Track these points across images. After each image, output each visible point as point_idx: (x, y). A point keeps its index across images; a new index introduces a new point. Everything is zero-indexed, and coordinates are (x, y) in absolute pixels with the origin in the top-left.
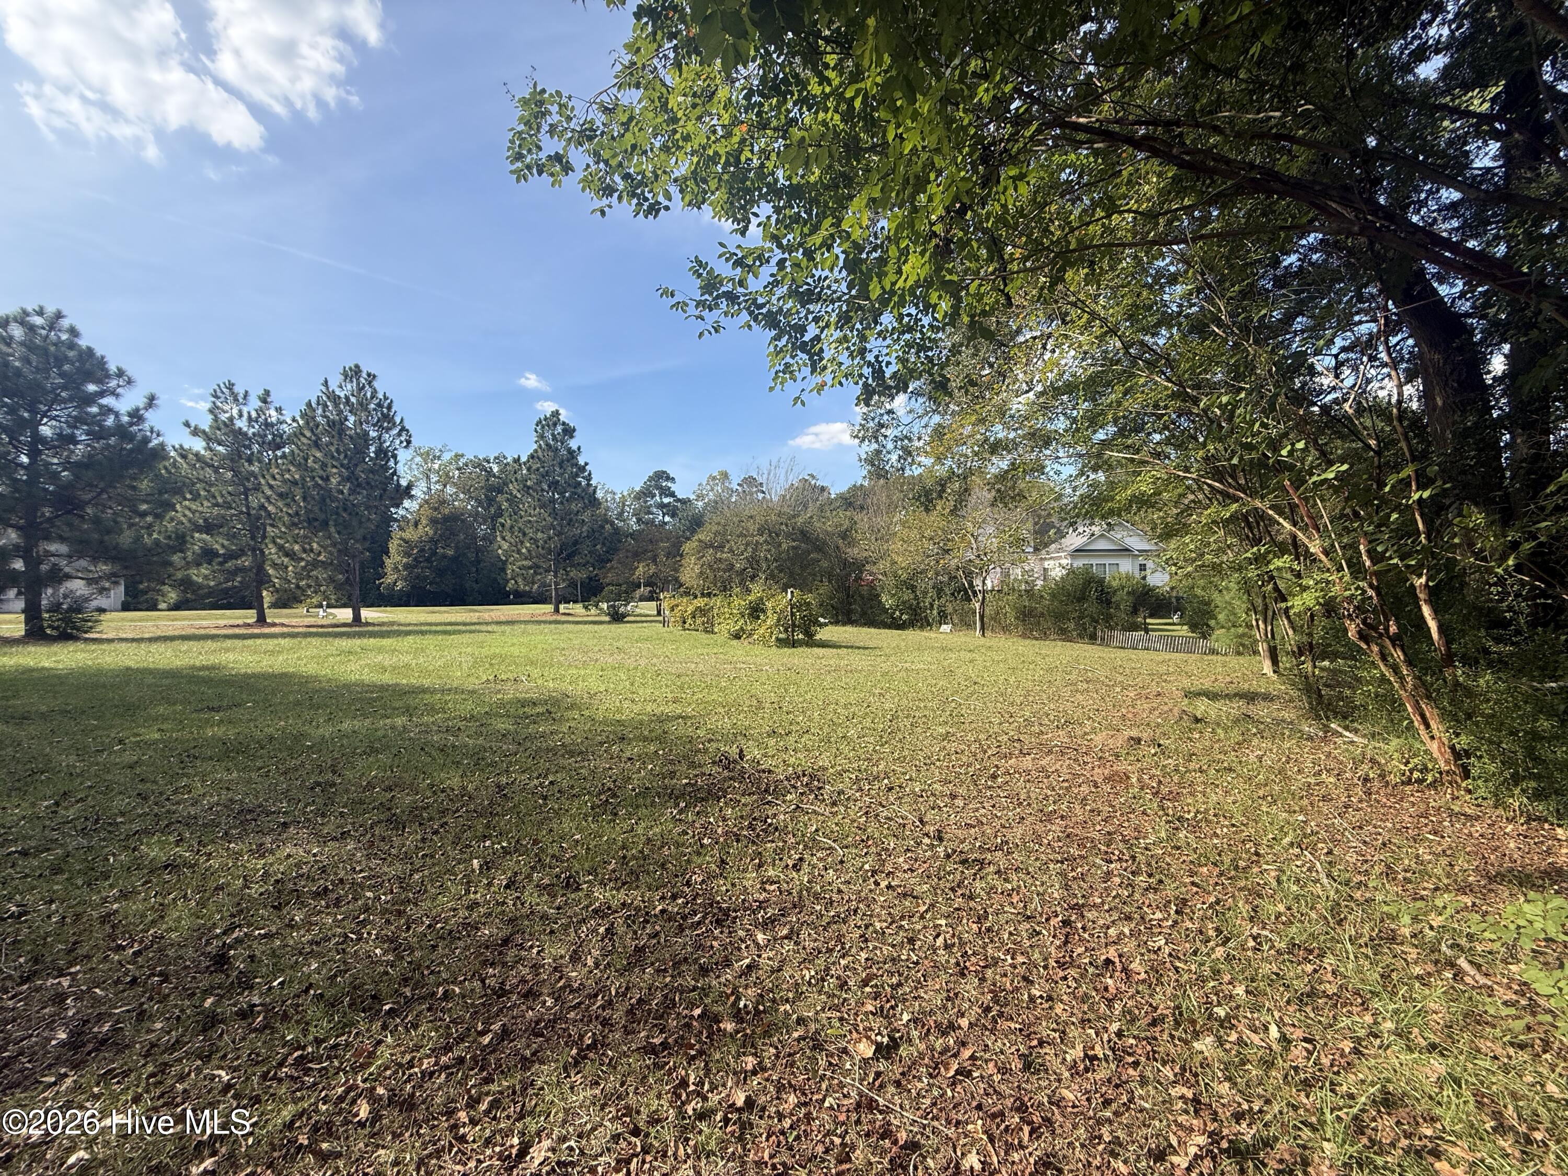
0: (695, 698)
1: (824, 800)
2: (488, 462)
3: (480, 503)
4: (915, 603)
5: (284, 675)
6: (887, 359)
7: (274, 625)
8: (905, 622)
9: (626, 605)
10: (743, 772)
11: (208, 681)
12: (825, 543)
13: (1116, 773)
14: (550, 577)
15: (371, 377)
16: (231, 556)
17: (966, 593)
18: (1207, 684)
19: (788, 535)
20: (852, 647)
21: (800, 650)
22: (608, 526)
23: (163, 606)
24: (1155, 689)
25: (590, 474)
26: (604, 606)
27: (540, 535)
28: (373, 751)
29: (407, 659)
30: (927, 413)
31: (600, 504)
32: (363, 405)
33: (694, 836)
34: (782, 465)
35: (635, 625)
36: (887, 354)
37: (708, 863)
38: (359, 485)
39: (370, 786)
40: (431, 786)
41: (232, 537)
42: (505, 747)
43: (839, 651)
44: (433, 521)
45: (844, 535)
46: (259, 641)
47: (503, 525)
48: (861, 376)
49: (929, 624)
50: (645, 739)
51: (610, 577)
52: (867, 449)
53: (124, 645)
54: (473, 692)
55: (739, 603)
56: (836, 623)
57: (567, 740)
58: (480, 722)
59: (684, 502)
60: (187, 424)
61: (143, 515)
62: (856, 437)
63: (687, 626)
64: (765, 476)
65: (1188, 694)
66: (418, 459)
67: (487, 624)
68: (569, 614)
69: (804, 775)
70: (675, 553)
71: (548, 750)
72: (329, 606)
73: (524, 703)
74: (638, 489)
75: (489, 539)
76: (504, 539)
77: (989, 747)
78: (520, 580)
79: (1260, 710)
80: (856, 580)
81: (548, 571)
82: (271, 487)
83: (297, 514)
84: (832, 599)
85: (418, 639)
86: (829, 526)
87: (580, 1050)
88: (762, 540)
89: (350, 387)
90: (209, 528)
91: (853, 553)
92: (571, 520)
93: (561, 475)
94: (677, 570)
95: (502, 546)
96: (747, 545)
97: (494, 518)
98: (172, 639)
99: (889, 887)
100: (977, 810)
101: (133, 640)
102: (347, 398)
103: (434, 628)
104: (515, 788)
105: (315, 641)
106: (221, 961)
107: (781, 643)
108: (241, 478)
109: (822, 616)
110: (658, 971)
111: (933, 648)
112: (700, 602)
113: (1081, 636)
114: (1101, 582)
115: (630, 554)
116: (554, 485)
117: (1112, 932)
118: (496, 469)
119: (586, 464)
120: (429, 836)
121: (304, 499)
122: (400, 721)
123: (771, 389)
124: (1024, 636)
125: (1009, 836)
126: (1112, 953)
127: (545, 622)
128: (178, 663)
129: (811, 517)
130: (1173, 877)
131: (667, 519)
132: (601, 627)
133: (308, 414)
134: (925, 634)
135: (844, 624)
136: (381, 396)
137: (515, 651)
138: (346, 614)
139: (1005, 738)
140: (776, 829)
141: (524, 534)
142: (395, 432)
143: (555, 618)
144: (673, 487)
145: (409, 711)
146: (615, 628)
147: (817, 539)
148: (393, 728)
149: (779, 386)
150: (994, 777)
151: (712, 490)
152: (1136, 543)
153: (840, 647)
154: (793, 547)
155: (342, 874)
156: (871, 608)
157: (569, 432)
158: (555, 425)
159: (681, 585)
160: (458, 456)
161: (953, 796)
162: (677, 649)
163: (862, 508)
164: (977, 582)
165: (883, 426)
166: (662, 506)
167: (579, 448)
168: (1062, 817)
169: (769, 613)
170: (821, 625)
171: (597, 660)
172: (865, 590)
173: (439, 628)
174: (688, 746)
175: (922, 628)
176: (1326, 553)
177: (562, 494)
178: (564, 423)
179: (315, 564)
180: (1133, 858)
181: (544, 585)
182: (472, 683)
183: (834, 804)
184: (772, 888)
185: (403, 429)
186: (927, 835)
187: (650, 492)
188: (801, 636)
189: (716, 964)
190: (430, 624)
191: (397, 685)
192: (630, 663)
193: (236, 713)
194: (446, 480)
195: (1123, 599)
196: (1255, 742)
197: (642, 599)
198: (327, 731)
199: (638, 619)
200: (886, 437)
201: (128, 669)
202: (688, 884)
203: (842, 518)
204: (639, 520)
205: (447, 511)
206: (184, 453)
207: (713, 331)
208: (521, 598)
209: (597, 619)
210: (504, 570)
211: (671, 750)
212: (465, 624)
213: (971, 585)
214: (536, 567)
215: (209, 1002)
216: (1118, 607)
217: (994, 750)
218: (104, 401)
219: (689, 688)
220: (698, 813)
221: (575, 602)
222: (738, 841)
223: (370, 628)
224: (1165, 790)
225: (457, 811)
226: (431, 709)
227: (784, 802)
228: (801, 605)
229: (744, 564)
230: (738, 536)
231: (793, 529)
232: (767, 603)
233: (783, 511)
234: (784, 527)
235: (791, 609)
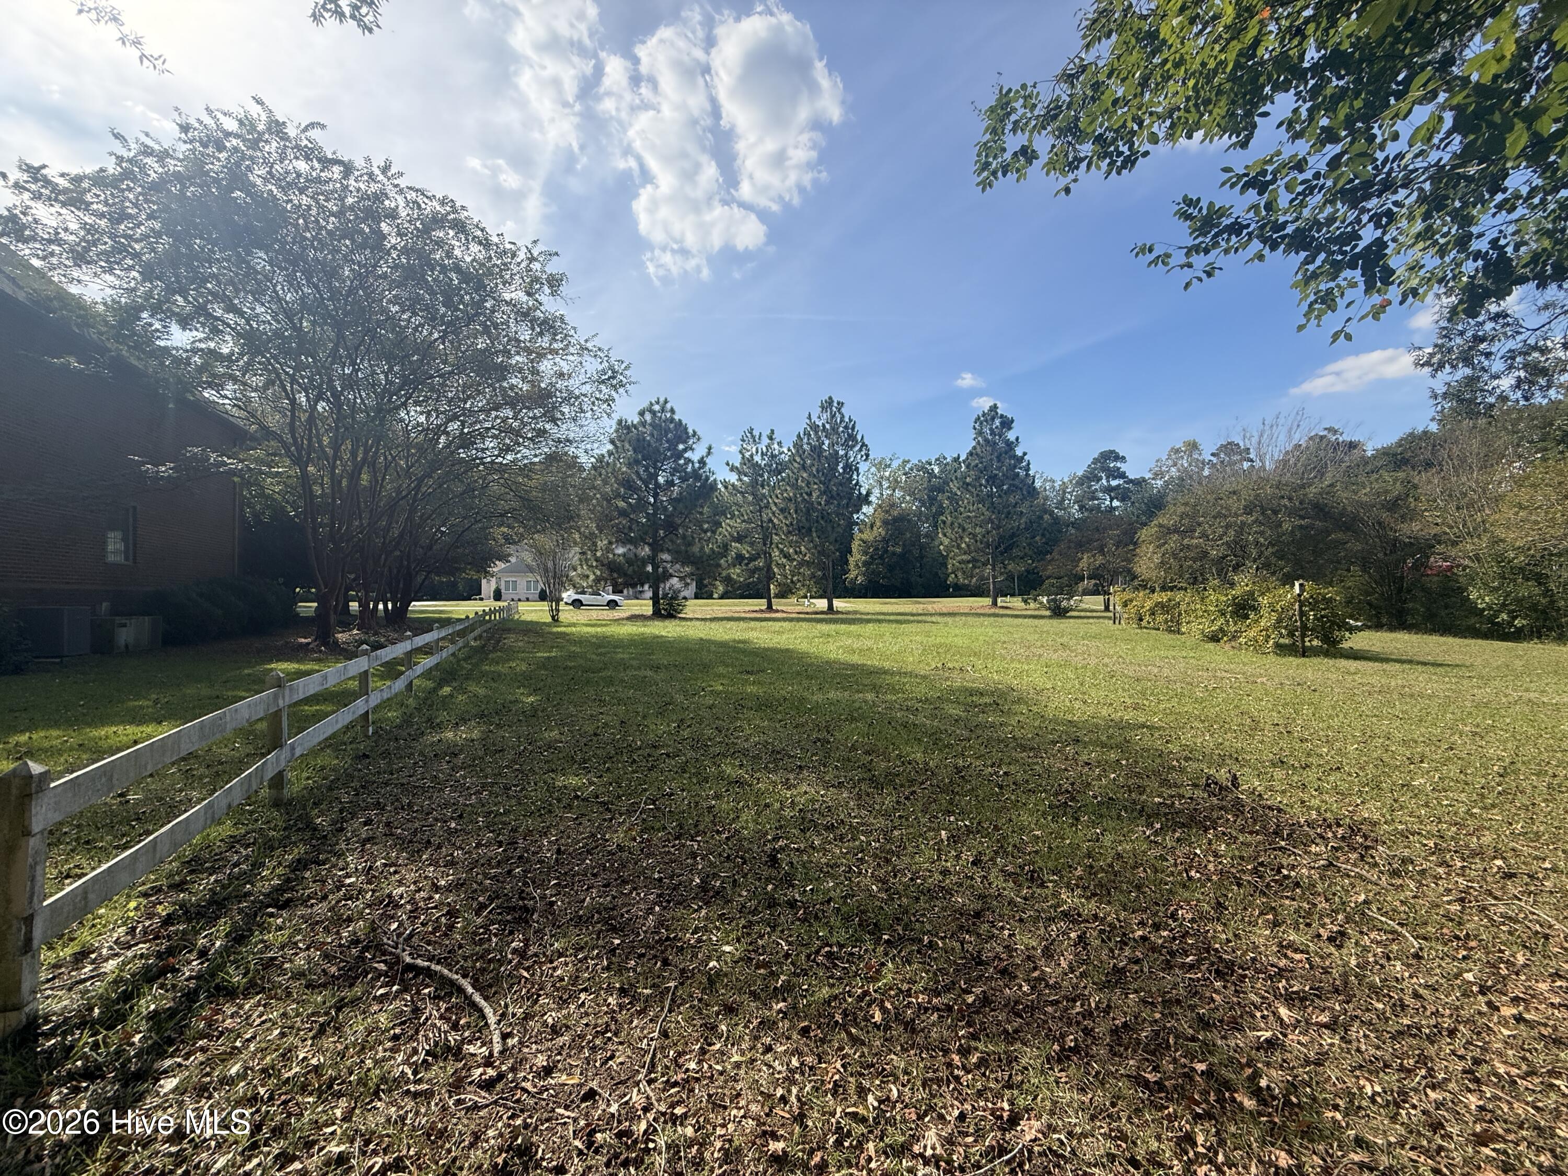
0: (1162, 706)
1: (1376, 865)
2: (930, 464)
3: (923, 504)
5: (787, 650)
6: (1517, 238)
7: (777, 611)
8: (1519, 630)
9: (1069, 599)
10: (1238, 804)
11: (744, 652)
12: (1355, 518)
14: (988, 570)
15: (840, 404)
16: (753, 559)
19: (1291, 513)
20: (1410, 662)
21: (1316, 660)
22: (1046, 517)
23: (716, 596)
25: (1029, 464)
26: (1045, 600)
27: (978, 530)
28: (853, 719)
29: (869, 643)
31: (1038, 493)
32: (834, 429)
33: (1176, 865)
34: (1281, 421)
35: (1080, 621)
36: (1517, 232)
37: (1198, 900)
38: (832, 497)
39: (854, 748)
40: (899, 756)
41: (752, 544)
42: (958, 732)
43: (1385, 666)
44: (885, 523)
45: (1393, 506)
46: (770, 623)
47: (944, 522)
50: (1103, 745)
51: (1050, 569)
52: (1448, 379)
53: (698, 623)
54: (924, 677)
55: (1216, 598)
56: (1378, 627)
57: (1018, 734)
58: (935, 705)
59: (1140, 483)
60: (728, 464)
61: (705, 532)
62: (1428, 364)
63: (1144, 623)
64: (1255, 440)
66: (873, 469)
67: (931, 615)
68: (1007, 608)
69: (1339, 825)
70: (1129, 540)
71: (1000, 741)
72: (812, 597)
73: (972, 692)
74: (1080, 473)
75: (931, 536)
76: (945, 535)
78: (960, 574)
80: (1415, 567)
81: (985, 564)
82: (775, 504)
83: (791, 524)
84: (1367, 594)
85: (876, 626)
86: (1364, 495)
87: (1063, 1049)
88: (1250, 519)
89: (826, 416)
90: (739, 539)
91: (1411, 529)
92: (1009, 513)
93: (999, 468)
94: (1129, 561)
95: (944, 541)
96: (1228, 526)
97: (935, 516)
98: (722, 619)
101: (702, 620)
102: (824, 425)
103: (888, 617)
104: (971, 771)
105: (804, 624)
106: (773, 861)
107: (1281, 650)
108: (758, 498)
109: (1351, 617)
110: (1144, 1001)
112: (1161, 597)
115: (1072, 545)
116: (992, 480)
118: (936, 470)
119: (1025, 454)
120: (902, 800)
121: (796, 512)
122: (870, 696)
123: (1301, 328)
127: (984, 615)
128: (726, 637)
129: (1331, 485)
131: (1116, 503)
132: (1042, 622)
133: (798, 445)
135: (1392, 629)
136: (847, 420)
137: (959, 641)
138: (822, 604)
140: (1297, 885)
141: (964, 530)
142: (857, 448)
143: (993, 611)
144: (1123, 467)
145: (875, 688)
146: (1055, 622)
147: (1342, 514)
148: (865, 702)
149: (1314, 322)
151: (1175, 465)
153: (1387, 660)
154: (1301, 527)
155: (842, 817)
156: (1446, 607)
157: (1007, 424)
158: (993, 419)
159: (1134, 577)
160: (906, 462)
162: (1133, 650)
163: (1429, 465)
165: (1482, 340)
166: (1109, 490)
167: (1017, 439)
169: (1264, 611)
170: (1351, 629)
171: (1040, 656)
172: (1434, 582)
173: (892, 618)
174: (1158, 761)
177: (999, 487)
178: (1002, 416)
179: (802, 564)
181: (982, 578)
182: (923, 670)
183: (1395, 873)
184: (1298, 957)
185: (864, 445)
187: (1096, 476)
188: (1315, 643)
189: (1221, 1021)
190: (884, 614)
191: (864, 665)
192: (1078, 661)
193: (761, 677)
194: (894, 487)
197: (1086, 593)
198: (818, 697)
199: (1082, 614)
200: (1489, 354)
201: (701, 639)
202: (1173, 916)
203: (1389, 481)
204: (1082, 508)
205: (896, 513)
206: (726, 485)
207: (1204, 276)
208: (960, 591)
209: (1036, 613)
210: (945, 565)
211: (1136, 762)
212: (913, 615)
214: (974, 560)
215: (770, 887)
218: (686, 455)
219: (1152, 694)
220: (1178, 840)
221: (1012, 595)
222: (1239, 885)
223: (840, 616)
225: (923, 783)
226: (893, 690)
227: (1307, 853)
228: (1317, 602)
229: (1223, 550)
230: (1215, 517)
231: (1301, 503)
232: (1260, 599)
233: (1284, 481)
234: (1285, 502)
235: (1300, 607)
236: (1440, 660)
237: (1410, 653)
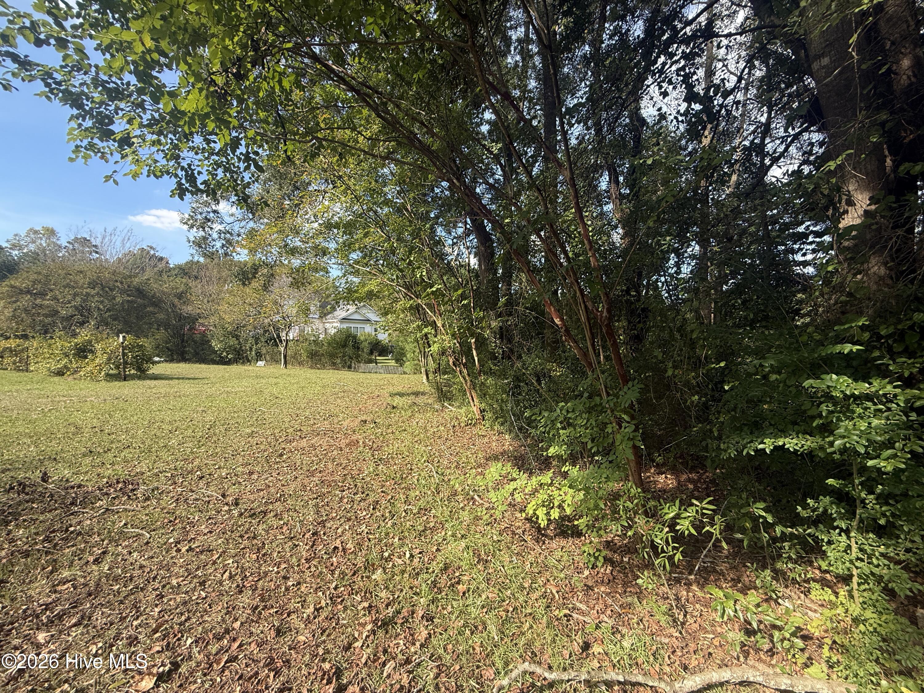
1: (137, 499)
4: (238, 347)
6: (199, 169)
8: (230, 360)
12: (161, 301)
13: (352, 441)
17: (275, 341)
18: (400, 389)
19: (123, 291)
20: (183, 378)
21: (131, 382)
24: (377, 393)
30: (244, 219)
34: (118, 233)
36: (198, 166)
43: (171, 382)
45: (180, 296)
48: (176, 176)
49: (249, 361)
52: (196, 234)
55: (63, 345)
56: (172, 361)
62: (186, 223)
64: (100, 240)
65: (392, 395)
69: (118, 482)
77: (281, 437)
79: (420, 400)
80: (191, 329)
84: (167, 343)
86: (165, 287)
88: (93, 292)
91: (188, 309)
96: (75, 295)
99: (190, 549)
100: (267, 479)
107: (110, 377)
109: (156, 356)
111: (249, 377)
113: (343, 367)
114: (355, 337)
117: (340, 531)
124: (312, 367)
125: (286, 491)
126: (338, 543)
129: (148, 279)
130: (373, 491)
134: (245, 367)
135: (179, 361)
139: (292, 430)
140: (79, 534)
147: (153, 297)
150: (281, 455)
152: (373, 317)
153: (172, 379)
154: (128, 301)
156: (203, 350)
161: (251, 473)
163: (196, 278)
164: (283, 335)
165: (209, 220)
168: (320, 472)
169: (99, 354)
170: (154, 363)
172: (197, 337)
175: (243, 363)
176: (443, 326)
180: (356, 486)
183: (148, 499)
184: (65, 587)
186: (227, 504)
188: (133, 372)
195: (366, 346)
196: (417, 415)
200: (211, 228)
203: (180, 283)
213: (279, 337)
216: (363, 351)
217: (284, 438)
224: (375, 446)
227: (93, 508)
228: (134, 347)
229: (71, 311)
230: (65, 287)
231: (129, 286)
232: (96, 345)
233: (117, 271)
234: (118, 284)
235: (123, 350)
236: (197, 376)
237: (185, 374)
